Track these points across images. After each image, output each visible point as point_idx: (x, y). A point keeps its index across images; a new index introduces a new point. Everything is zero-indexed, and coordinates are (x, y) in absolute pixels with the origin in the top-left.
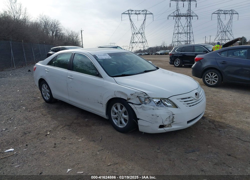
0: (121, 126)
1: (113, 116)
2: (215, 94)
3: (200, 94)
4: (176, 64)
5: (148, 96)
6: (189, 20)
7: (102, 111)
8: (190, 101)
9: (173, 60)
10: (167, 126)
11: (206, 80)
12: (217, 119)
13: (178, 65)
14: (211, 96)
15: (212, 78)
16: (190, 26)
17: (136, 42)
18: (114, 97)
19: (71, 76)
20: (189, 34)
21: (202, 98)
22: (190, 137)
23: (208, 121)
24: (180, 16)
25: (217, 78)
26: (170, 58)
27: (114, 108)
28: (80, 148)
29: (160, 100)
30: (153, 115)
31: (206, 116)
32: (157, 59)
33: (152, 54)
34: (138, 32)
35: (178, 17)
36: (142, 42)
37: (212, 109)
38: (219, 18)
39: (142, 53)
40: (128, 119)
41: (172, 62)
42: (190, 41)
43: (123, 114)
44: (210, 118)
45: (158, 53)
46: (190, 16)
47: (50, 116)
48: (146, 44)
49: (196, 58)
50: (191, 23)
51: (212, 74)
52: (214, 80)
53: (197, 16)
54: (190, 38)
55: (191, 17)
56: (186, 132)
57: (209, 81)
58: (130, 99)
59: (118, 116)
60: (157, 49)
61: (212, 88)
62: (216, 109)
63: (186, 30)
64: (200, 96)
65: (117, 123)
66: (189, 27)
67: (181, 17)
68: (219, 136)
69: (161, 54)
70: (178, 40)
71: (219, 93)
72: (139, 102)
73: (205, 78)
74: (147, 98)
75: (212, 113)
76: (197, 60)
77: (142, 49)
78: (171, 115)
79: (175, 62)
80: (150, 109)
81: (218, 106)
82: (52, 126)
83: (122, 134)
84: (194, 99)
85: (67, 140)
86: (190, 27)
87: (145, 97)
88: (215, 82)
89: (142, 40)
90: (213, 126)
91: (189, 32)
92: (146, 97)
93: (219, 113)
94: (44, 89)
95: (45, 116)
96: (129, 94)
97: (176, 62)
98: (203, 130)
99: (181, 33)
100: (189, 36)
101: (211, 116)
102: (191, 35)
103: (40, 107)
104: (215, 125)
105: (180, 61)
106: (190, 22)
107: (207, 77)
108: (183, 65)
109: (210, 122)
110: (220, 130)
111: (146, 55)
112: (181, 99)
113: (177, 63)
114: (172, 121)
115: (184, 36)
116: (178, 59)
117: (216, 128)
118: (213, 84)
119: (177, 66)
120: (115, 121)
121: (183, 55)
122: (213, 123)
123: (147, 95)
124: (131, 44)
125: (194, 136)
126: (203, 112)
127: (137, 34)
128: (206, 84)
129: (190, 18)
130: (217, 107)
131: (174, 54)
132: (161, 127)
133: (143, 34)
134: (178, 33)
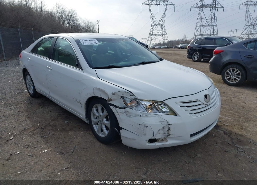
0: (102, 134)
1: (94, 121)
2: (236, 94)
3: (212, 96)
4: (194, 58)
5: (135, 97)
6: (214, 12)
7: (81, 113)
8: (195, 105)
9: (192, 53)
10: (161, 139)
11: (226, 77)
12: (235, 130)
13: (197, 59)
14: (231, 98)
15: (233, 75)
16: (214, 18)
17: (155, 34)
18: (93, 95)
19: (50, 66)
20: (213, 27)
21: (215, 102)
22: (194, 156)
23: (223, 132)
24: (204, 7)
25: (240, 75)
26: (188, 51)
27: (94, 110)
28: (39, 163)
29: (151, 104)
30: (139, 124)
31: (221, 124)
32: (175, 52)
33: (171, 48)
34: (158, 23)
35: (202, 8)
36: (162, 35)
37: (230, 115)
38: (247, 10)
39: (161, 46)
40: (109, 126)
41: (190, 56)
42: (213, 35)
43: (105, 119)
44: (226, 127)
45: (178, 46)
46: (215, 7)
47: (26, 114)
48: (166, 36)
49: (215, 50)
51: (233, 70)
52: (235, 78)
53: (223, 7)
54: (213, 32)
55: (216, 9)
56: (190, 147)
57: (230, 78)
58: (111, 100)
59: (98, 121)
60: (178, 42)
61: (232, 87)
62: (236, 115)
63: (210, 22)
64: (212, 99)
65: (98, 131)
66: (213, 20)
67: (205, 9)
68: (236, 156)
69: (181, 48)
70: (200, 34)
71: (240, 94)
72: (123, 105)
73: (225, 74)
74: (134, 100)
75: (230, 120)
76: (217, 53)
77: (162, 42)
78: (166, 125)
79: (193, 56)
80: (136, 115)
81: (238, 111)
82: (22, 128)
83: (102, 145)
84: (202, 103)
85: (29, 149)
86: (214, 20)
87: (131, 98)
88: (237, 80)
89: (161, 32)
90: (228, 140)
91: (213, 24)
92: (133, 98)
93: (238, 121)
94: (28, 81)
95: (21, 114)
96: (109, 93)
97: (195, 55)
98: (214, 145)
99: (203, 26)
100: (212, 30)
101: (227, 124)
102: (215, 28)
103: (20, 103)
104: (232, 139)
105: (198, 55)
106: (214, 14)
107: (228, 73)
108: (202, 60)
109: (225, 133)
110: (238, 146)
111: (165, 48)
112: (183, 103)
113: (196, 57)
114: (166, 135)
115: (208, 30)
116: (197, 53)
117: (233, 143)
118: (234, 82)
119: (195, 60)
120: (96, 128)
121: (202, 48)
122: (229, 136)
123: (133, 95)
124: (150, 36)
125: (199, 155)
126: (216, 120)
127: (156, 26)
128: (225, 82)
130: (236, 112)
131: (192, 47)
132: (151, 141)
133: (163, 26)
134: (201, 26)
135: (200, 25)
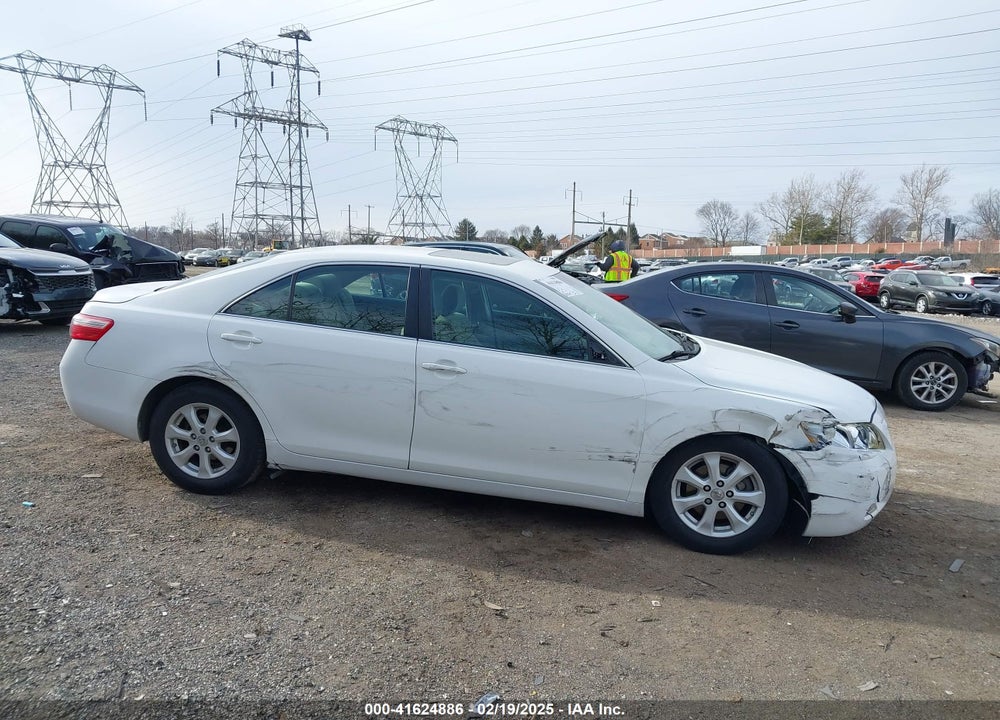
1: (681, 503)
5: (834, 419)
6: (295, 138)
16: (300, 160)
17: (64, 202)
18: (711, 431)
20: (297, 192)
24: (261, 117)
34: (75, 156)
35: (252, 121)
36: (98, 206)
38: (399, 146)
42: (303, 219)
46: (300, 124)
48: (118, 215)
50: (303, 149)
53: (323, 127)
54: (302, 208)
55: (304, 129)
58: (778, 434)
59: (707, 500)
63: (286, 172)
65: (703, 525)
66: (296, 166)
67: (265, 124)
69: (202, 263)
70: (256, 211)
72: (807, 441)
74: (830, 426)
86: (301, 167)
87: (824, 422)
89: (93, 195)
91: (296, 182)
92: (830, 421)
96: (780, 418)
99: (265, 185)
100: (297, 200)
102: (305, 194)
106: (299, 147)
115: (280, 199)
123: (830, 415)
127: (67, 167)
129: (300, 132)
133: (101, 169)
134: (256, 182)
135: (254, 180)
